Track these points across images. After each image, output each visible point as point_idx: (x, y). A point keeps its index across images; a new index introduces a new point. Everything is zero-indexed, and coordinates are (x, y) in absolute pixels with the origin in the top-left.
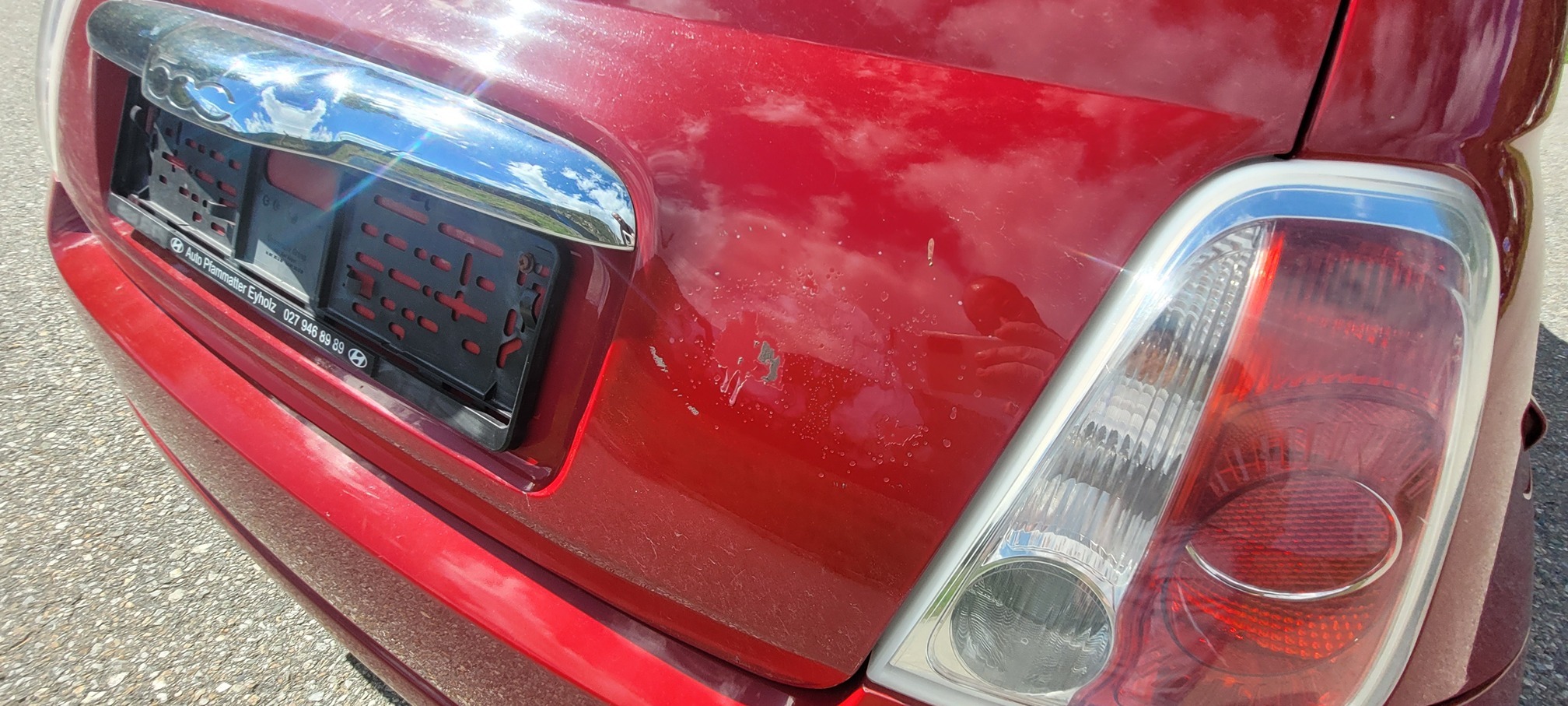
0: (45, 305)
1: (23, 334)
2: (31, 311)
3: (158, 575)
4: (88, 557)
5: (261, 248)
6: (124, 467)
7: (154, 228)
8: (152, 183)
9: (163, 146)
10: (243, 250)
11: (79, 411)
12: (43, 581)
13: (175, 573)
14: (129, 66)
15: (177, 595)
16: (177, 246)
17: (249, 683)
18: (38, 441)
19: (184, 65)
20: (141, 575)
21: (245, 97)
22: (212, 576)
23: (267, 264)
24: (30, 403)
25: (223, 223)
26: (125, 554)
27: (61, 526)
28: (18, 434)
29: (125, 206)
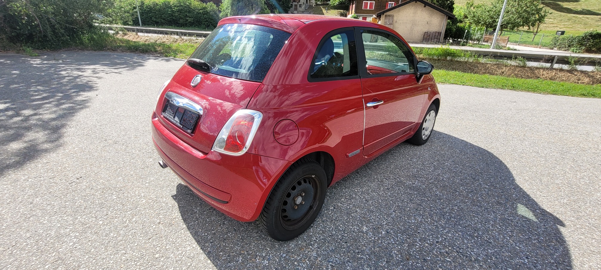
0: (134, 140)
1: (130, 145)
2: (132, 141)
3: (145, 181)
4: (135, 178)
5: (176, 117)
6: (143, 166)
7: (166, 116)
8: (167, 111)
9: (169, 107)
10: (174, 118)
11: (137, 157)
12: (128, 180)
13: (148, 181)
14: (169, 99)
15: (147, 184)
16: (168, 117)
17: (155, 196)
18: (130, 161)
19: (174, 100)
20: (142, 181)
21: (179, 103)
22: (153, 183)
23: (176, 119)
24: (130, 155)
25: (173, 115)
26: (140, 178)
27: (132, 173)
28: (127, 159)
29: (163, 114)
